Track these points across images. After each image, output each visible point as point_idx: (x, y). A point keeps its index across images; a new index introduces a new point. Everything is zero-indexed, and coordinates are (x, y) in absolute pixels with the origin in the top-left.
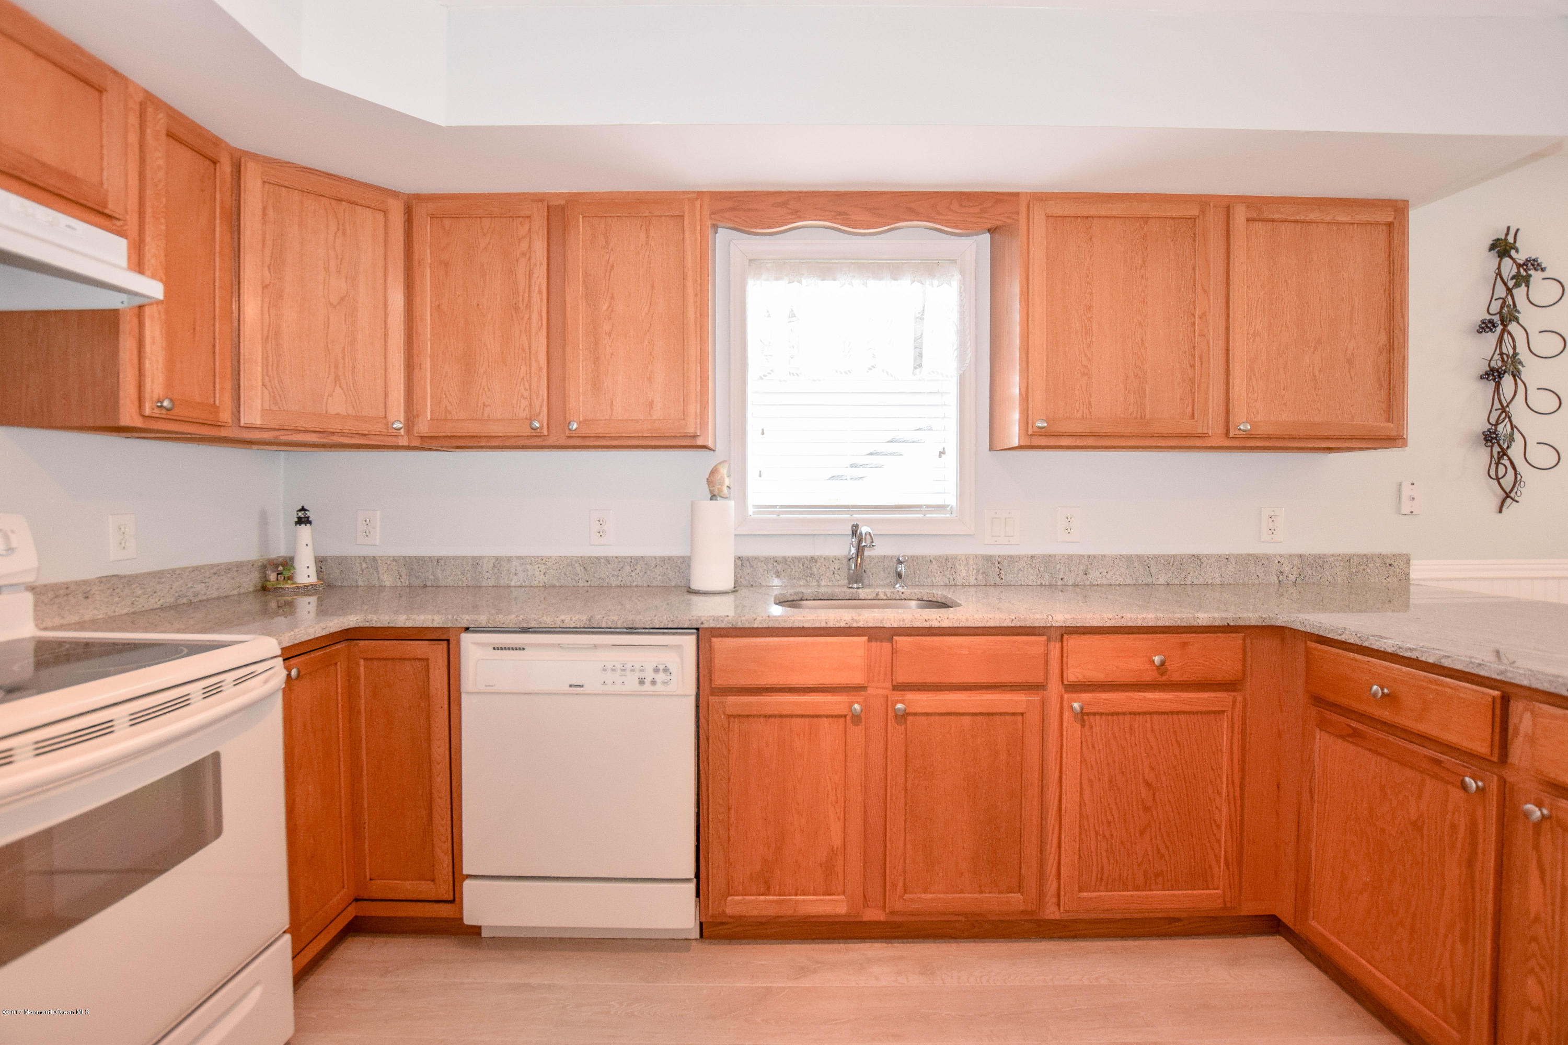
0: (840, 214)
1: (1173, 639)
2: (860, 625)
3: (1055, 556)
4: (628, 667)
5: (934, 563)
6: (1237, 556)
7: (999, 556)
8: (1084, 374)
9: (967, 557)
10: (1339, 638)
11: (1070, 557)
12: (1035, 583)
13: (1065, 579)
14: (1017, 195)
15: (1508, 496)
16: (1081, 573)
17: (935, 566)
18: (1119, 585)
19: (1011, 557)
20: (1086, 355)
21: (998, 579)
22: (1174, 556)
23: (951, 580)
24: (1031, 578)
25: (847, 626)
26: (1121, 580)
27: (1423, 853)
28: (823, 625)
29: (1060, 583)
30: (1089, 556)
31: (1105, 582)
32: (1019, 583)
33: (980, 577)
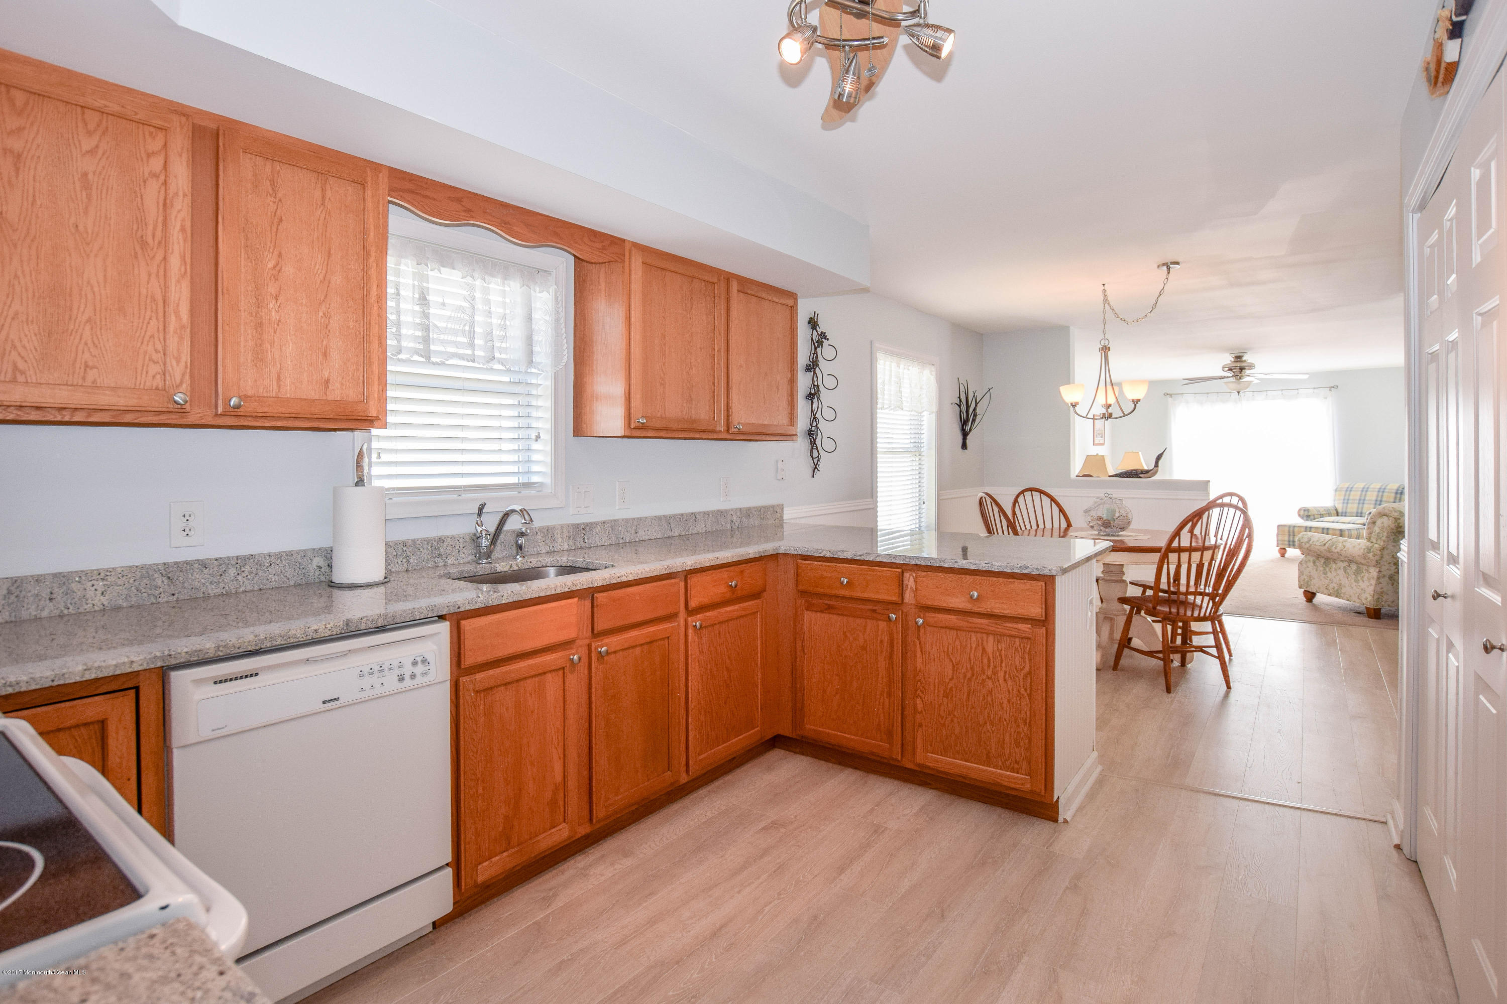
0: (506, 223)
1: (738, 568)
2: (578, 588)
3: (618, 520)
4: (386, 667)
5: (539, 533)
6: (713, 512)
7: (583, 524)
8: (661, 384)
9: (562, 527)
10: (820, 555)
11: (627, 520)
12: (606, 544)
13: (624, 539)
14: (623, 241)
15: (816, 468)
16: (633, 532)
17: (539, 536)
18: (655, 539)
19: (591, 523)
20: (662, 370)
21: (583, 543)
22: (682, 515)
23: (551, 548)
24: (604, 539)
25: (569, 590)
26: (655, 536)
27: (867, 661)
28: (553, 592)
29: (621, 541)
30: (638, 519)
31: (647, 538)
32: (596, 545)
33: (571, 542)
